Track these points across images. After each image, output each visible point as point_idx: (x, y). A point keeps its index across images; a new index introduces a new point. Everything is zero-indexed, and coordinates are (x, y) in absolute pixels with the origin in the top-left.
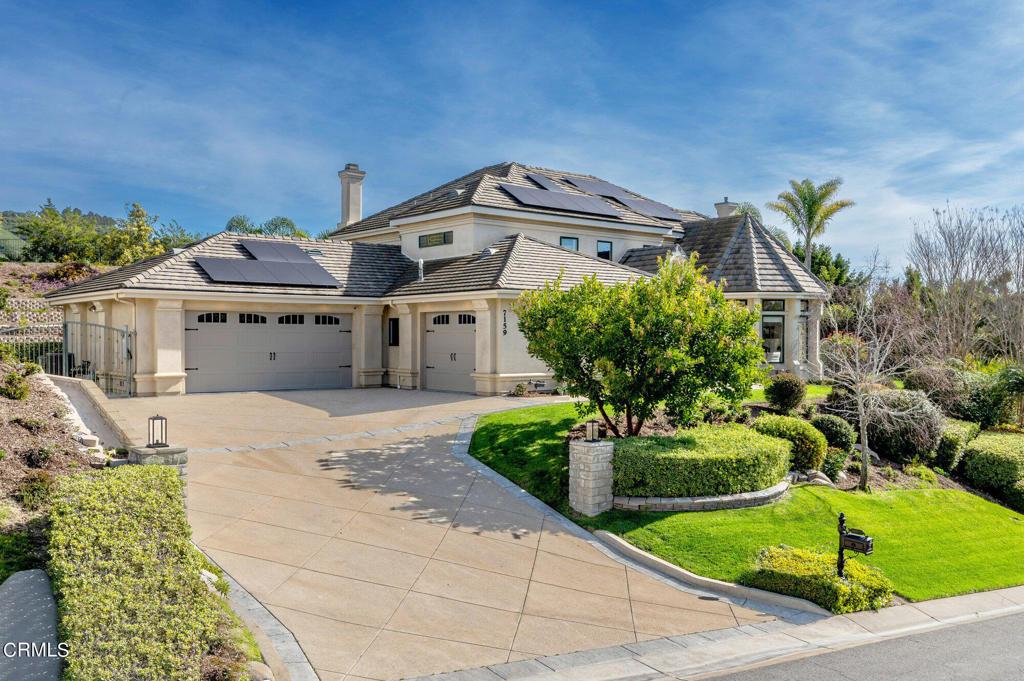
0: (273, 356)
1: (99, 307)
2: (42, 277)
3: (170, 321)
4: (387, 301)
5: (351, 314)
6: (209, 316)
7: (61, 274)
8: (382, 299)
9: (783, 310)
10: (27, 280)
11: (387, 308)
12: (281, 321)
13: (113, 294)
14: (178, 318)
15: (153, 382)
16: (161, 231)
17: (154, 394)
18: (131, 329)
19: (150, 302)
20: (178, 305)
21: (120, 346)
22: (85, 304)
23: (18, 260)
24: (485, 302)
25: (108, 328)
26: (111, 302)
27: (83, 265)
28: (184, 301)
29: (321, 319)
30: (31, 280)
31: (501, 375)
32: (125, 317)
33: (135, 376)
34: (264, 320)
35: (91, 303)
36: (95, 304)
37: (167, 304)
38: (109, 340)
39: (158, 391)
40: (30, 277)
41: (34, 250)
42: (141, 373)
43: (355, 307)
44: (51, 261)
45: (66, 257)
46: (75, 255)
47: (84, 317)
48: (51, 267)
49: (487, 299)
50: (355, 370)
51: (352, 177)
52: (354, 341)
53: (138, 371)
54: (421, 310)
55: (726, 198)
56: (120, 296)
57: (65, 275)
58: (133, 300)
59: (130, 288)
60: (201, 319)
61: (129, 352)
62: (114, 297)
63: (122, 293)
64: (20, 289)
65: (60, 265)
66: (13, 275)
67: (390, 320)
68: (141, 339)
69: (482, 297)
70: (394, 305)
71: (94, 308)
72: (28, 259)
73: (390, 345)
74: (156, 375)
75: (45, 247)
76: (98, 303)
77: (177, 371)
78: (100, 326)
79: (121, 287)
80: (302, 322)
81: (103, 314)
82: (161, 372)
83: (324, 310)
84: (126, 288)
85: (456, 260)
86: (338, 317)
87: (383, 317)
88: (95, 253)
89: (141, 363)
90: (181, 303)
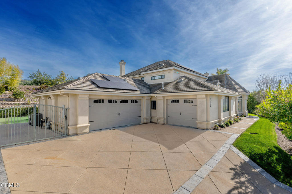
0: (119, 114)
1: (52, 97)
2: (36, 89)
3: (83, 103)
4: (152, 95)
5: (141, 99)
6: (97, 100)
7: (42, 88)
8: (151, 94)
9: (242, 98)
10: (32, 90)
11: (151, 97)
12: (121, 102)
13: (58, 92)
14: (87, 102)
15: (77, 128)
16: (68, 79)
17: (76, 134)
18: (67, 107)
19: (75, 95)
20: (87, 97)
21: (61, 114)
22: (47, 96)
23: (30, 85)
24: (205, 95)
25: (56, 107)
26: (58, 95)
27: (48, 86)
28: (90, 95)
29: (133, 101)
30: (33, 90)
31: (211, 122)
32: (64, 102)
33: (69, 127)
34: (116, 102)
35: (49, 96)
36: (50, 96)
37: (83, 96)
38: (56, 112)
39: (79, 132)
40: (33, 89)
41: (35, 82)
42: (70, 126)
43: (143, 97)
44: (39, 85)
45: (43, 84)
46: (46, 84)
47: (46, 102)
48: (39, 87)
49: (205, 94)
50: (142, 117)
51: (123, 64)
52: (142, 108)
53: (70, 125)
54: (166, 98)
55: (207, 72)
56: (62, 93)
57: (43, 89)
58: (68, 94)
59: (67, 89)
60: (95, 102)
61: (66, 117)
62: (59, 93)
63: (63, 91)
64: (29, 92)
65: (41, 86)
66: (28, 89)
67: (152, 101)
68: (71, 111)
69: (204, 94)
70: (156, 96)
71: (50, 98)
72: (33, 85)
73: (152, 109)
74: (78, 126)
75: (37, 82)
76: (52, 96)
77: (86, 123)
78: (53, 106)
79: (63, 89)
80: (127, 102)
81: (54, 100)
82: (80, 124)
83: (134, 98)
84: (65, 89)
85: (170, 83)
86: (137, 100)
87: (150, 100)
88: (51, 83)
89: (71, 121)
90: (88, 96)
